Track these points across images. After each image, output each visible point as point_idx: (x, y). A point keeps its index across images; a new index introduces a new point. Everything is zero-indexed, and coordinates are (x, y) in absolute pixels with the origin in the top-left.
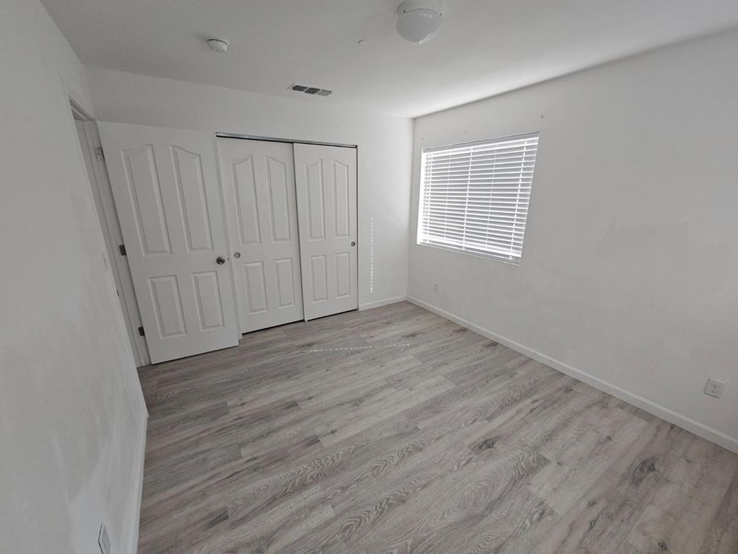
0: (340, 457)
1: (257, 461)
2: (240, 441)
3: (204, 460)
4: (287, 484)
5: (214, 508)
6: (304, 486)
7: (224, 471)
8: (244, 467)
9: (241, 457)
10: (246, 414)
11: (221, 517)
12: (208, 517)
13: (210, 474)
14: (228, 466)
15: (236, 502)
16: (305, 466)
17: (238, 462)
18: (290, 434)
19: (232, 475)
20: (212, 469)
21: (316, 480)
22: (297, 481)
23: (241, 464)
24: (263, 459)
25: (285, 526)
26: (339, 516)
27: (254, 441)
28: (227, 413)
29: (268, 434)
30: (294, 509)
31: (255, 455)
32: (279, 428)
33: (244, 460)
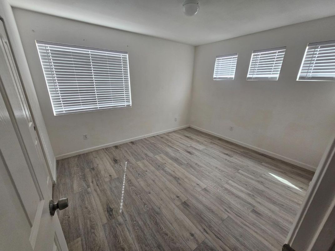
0: (209, 181)
1: (226, 208)
2: (220, 222)
3: (241, 236)
4: (229, 195)
5: (254, 216)
6: (226, 189)
7: (239, 221)
8: (232, 213)
9: (228, 216)
10: (200, 228)
11: (254, 211)
12: (258, 217)
13: (245, 227)
14: (236, 220)
15: (246, 209)
16: (219, 191)
17: (232, 217)
18: (206, 200)
19: (239, 216)
20: (242, 227)
21: (222, 187)
22: (226, 192)
23: (232, 215)
24: (224, 207)
25: (242, 191)
26: (230, 180)
27: (216, 215)
28: (204, 243)
29: (210, 210)
30: (235, 190)
31: (224, 210)
32: (204, 205)
33: (229, 214)
